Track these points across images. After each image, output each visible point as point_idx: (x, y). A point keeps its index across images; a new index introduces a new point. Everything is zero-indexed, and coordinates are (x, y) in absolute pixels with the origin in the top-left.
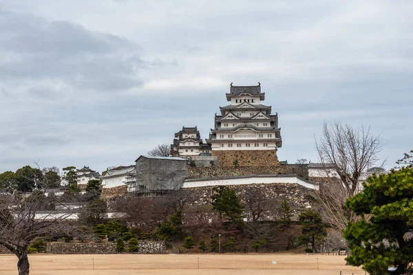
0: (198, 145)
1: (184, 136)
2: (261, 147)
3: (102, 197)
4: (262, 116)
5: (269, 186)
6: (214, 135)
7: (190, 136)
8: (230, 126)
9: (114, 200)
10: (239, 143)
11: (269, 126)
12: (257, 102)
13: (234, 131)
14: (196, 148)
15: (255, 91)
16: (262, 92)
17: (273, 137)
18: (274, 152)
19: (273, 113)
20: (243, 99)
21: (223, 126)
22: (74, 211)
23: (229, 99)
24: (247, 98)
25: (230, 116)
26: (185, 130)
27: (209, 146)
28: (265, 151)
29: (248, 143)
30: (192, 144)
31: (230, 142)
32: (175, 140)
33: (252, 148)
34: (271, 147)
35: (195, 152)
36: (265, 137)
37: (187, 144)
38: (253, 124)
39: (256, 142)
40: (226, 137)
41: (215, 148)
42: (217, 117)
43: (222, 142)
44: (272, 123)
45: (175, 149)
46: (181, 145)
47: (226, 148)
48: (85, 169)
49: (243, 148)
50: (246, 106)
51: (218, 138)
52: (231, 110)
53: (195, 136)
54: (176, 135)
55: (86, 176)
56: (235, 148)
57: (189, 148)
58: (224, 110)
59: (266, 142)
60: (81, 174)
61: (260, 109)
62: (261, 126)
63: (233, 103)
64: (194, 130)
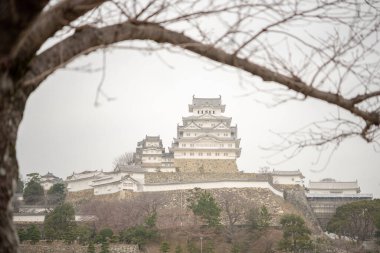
0: (160, 153)
1: (147, 144)
2: (222, 157)
3: (68, 200)
4: (222, 126)
5: (241, 190)
6: (177, 144)
7: (153, 144)
8: (192, 135)
9: (80, 203)
10: (201, 152)
11: (229, 136)
12: (218, 114)
13: (196, 140)
14: (159, 156)
15: (216, 104)
16: (223, 104)
17: (234, 147)
18: (234, 161)
19: (232, 124)
20: (204, 110)
21: (185, 135)
22: (40, 214)
23: (191, 110)
24: (209, 109)
25: (192, 126)
26: (148, 139)
27: (171, 154)
28: (225, 160)
29: (209, 152)
30: (155, 152)
31: (192, 151)
32: (137, 149)
33: (213, 157)
34: (232, 156)
35: (158, 160)
36: (226, 146)
37: (150, 152)
38: (214, 134)
39: (217, 152)
40: (188, 146)
41: (178, 156)
42: (179, 127)
43: (184, 151)
44: (232, 134)
45: (138, 157)
46: (144, 153)
47: (188, 156)
48: (49, 175)
49: (205, 157)
50: (207, 116)
51: (180, 146)
52: (193, 120)
53: (158, 144)
54: (139, 144)
55: (50, 181)
56: (196, 156)
57: (152, 155)
58: (186, 121)
59: (226, 152)
60: (45, 179)
61: (221, 120)
62: (222, 136)
63: (195, 114)
64: (157, 139)
